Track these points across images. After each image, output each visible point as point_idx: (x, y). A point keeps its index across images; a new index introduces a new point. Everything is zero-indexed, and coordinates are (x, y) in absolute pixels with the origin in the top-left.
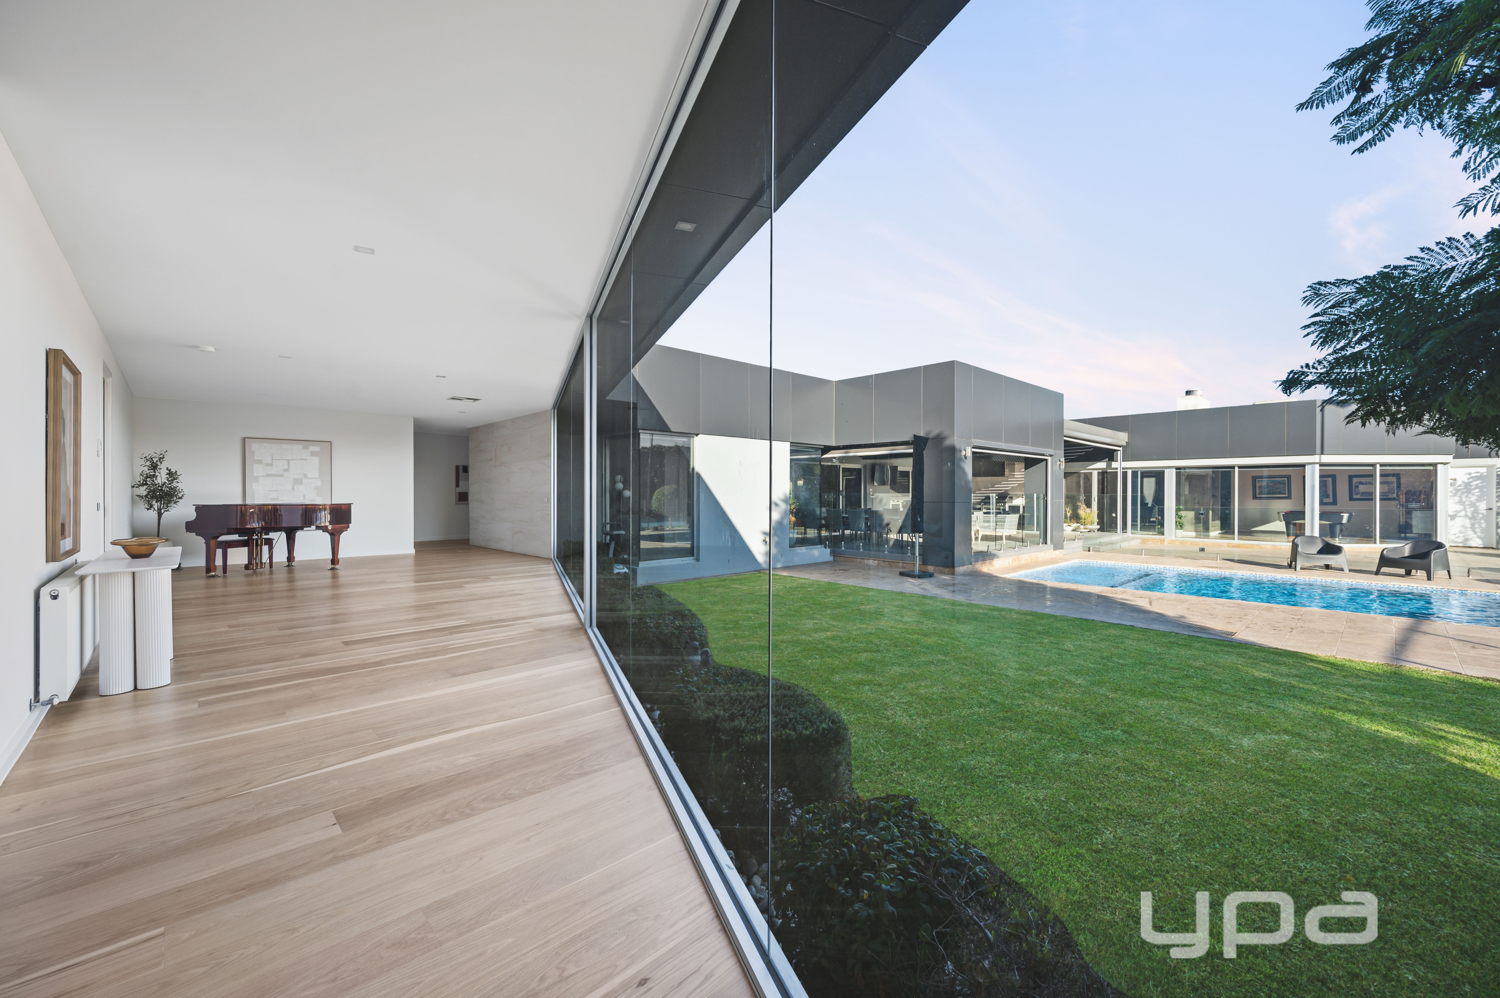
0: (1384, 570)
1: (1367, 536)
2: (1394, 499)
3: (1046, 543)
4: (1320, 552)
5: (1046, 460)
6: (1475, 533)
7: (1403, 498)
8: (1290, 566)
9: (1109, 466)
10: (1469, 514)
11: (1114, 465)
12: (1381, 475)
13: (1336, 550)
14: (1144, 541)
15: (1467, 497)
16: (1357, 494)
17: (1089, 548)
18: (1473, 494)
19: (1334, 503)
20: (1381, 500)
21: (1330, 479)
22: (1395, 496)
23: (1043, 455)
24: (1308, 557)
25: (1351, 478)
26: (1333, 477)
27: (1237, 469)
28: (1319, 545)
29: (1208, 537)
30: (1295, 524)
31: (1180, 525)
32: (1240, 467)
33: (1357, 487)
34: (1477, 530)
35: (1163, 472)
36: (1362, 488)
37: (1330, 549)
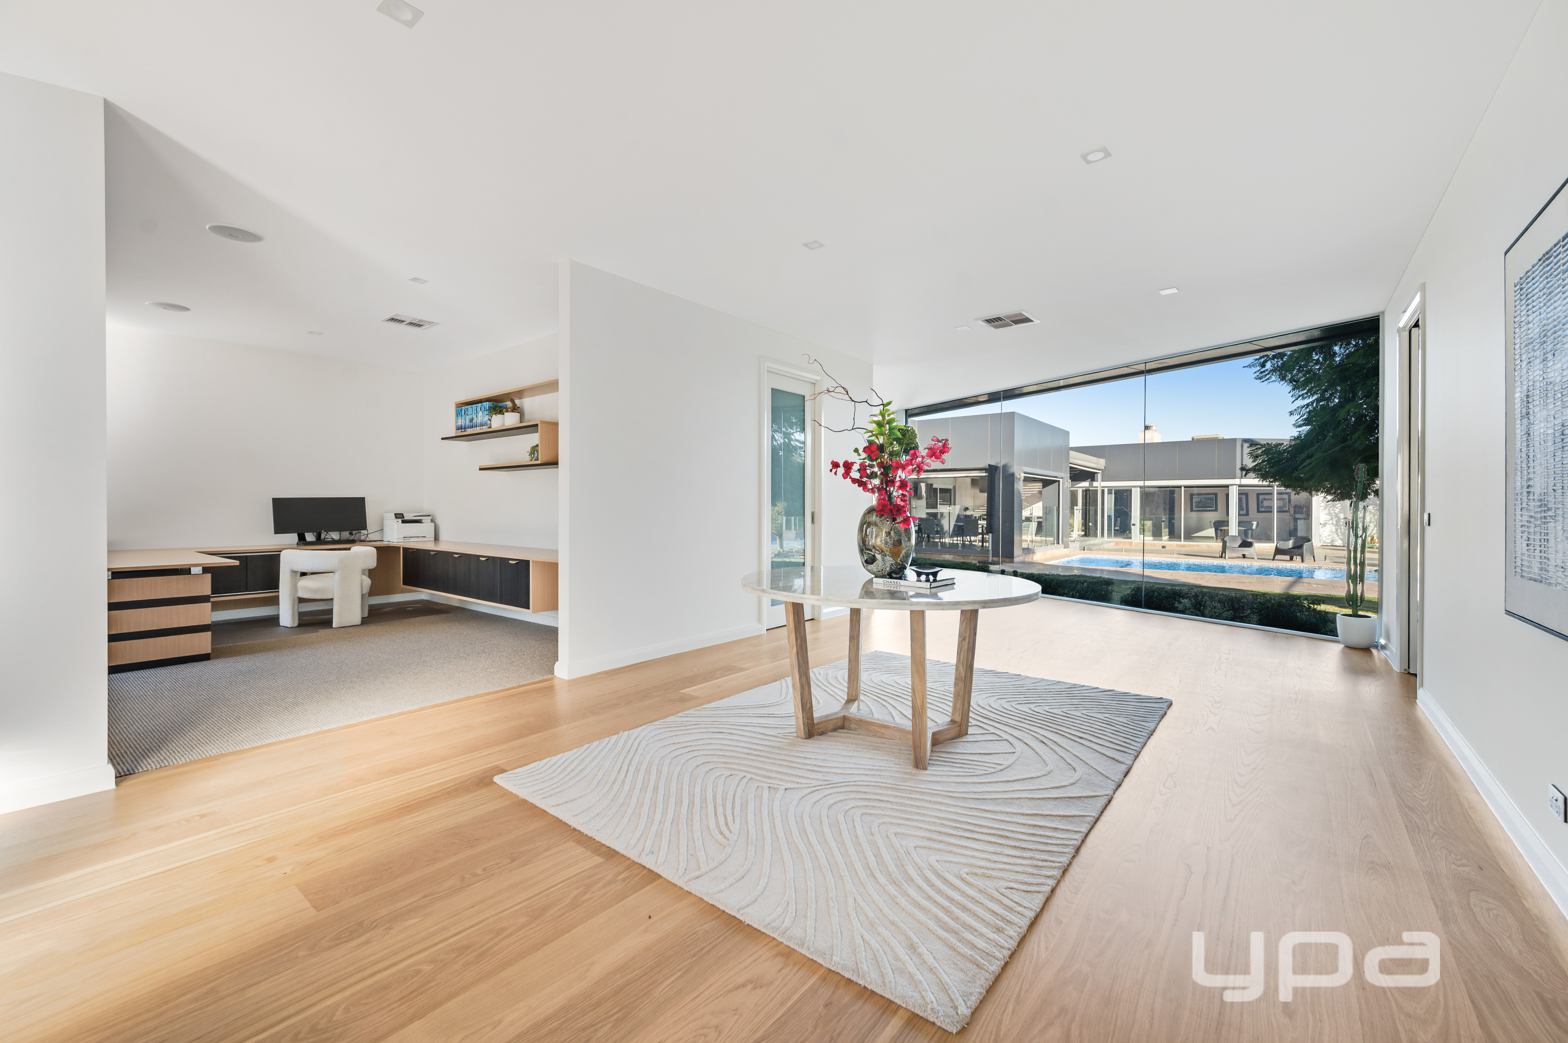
0: (1278, 557)
1: (1269, 539)
2: (1286, 511)
3: (1059, 543)
4: (1240, 546)
5: (1059, 481)
6: (1338, 536)
7: (1292, 510)
8: (1221, 557)
9: (1091, 485)
10: (1335, 522)
11: (1095, 484)
12: (1278, 494)
13: (1249, 545)
14: (1117, 543)
15: (1333, 510)
16: (1262, 507)
17: (1084, 548)
18: (1337, 508)
19: (1247, 514)
20: (1277, 512)
21: (1244, 496)
22: (1287, 509)
23: (1056, 477)
24: (1233, 550)
25: (1258, 495)
26: (1246, 495)
27: (1183, 488)
28: (1239, 542)
29: (1162, 540)
30: (1221, 530)
31: (1143, 531)
32: (1185, 487)
33: (1262, 502)
34: (1339, 534)
35: (1131, 491)
36: (1266, 503)
37: (1246, 544)
